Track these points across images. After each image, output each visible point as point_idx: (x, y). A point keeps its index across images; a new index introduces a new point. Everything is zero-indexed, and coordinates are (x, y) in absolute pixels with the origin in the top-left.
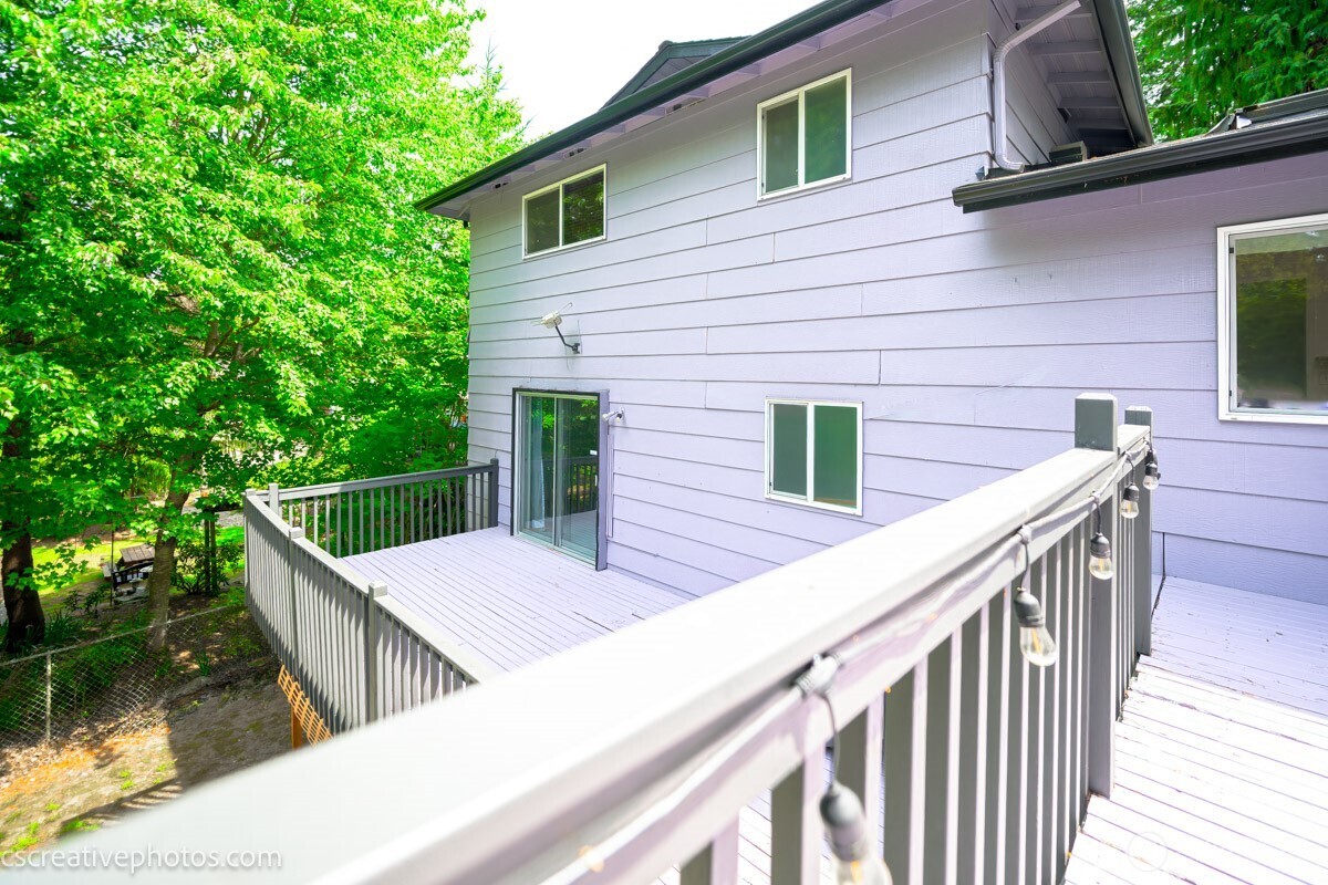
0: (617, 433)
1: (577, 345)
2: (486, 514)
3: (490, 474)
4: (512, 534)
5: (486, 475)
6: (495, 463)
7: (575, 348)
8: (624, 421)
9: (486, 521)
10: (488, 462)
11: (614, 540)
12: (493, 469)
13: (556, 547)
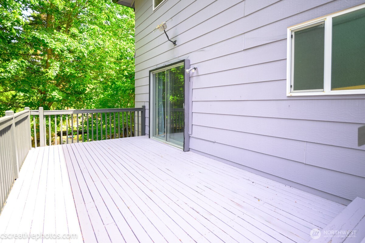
0: (194, 80)
1: (175, 41)
2: (140, 130)
3: (142, 112)
4: (149, 138)
5: (140, 112)
6: (144, 107)
7: (174, 43)
8: (197, 72)
9: (140, 133)
10: (141, 107)
11: (193, 136)
12: (143, 110)
13: (167, 142)
